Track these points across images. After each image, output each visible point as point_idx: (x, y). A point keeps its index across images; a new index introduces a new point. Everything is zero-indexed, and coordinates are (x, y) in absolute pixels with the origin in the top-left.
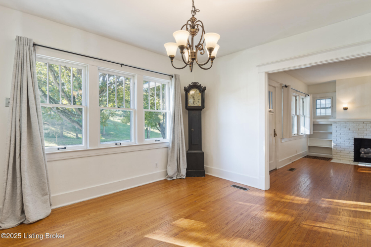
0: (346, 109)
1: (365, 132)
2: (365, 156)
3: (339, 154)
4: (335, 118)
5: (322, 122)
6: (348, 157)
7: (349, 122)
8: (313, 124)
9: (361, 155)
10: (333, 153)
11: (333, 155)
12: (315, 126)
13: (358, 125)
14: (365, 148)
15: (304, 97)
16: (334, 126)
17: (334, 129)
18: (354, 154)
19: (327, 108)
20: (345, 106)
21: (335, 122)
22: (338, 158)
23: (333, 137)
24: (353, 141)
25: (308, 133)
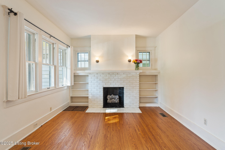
0: (97, 62)
1: (110, 82)
2: (110, 102)
3: (93, 102)
4: (90, 70)
5: (81, 73)
6: (99, 104)
7: (100, 73)
8: (74, 76)
9: (108, 101)
10: (89, 102)
11: (89, 104)
12: (76, 77)
13: (105, 76)
14: (110, 95)
15: (66, 48)
16: (89, 77)
17: (90, 80)
18: (104, 101)
19: (86, 61)
20: (97, 59)
21: (90, 73)
22: (93, 106)
23: (89, 88)
24: (102, 90)
25: (69, 85)
